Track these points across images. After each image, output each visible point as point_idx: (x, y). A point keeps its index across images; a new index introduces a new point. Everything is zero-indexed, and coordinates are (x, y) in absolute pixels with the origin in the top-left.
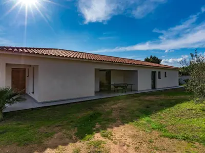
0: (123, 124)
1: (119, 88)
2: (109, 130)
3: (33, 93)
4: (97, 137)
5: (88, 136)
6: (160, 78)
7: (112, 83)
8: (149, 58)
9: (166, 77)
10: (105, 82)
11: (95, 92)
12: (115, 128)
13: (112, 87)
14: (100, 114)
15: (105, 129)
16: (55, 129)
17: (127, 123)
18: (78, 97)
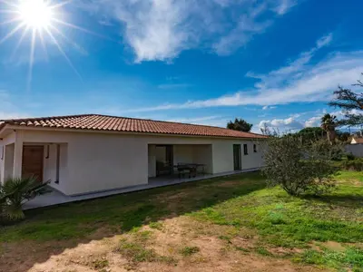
0: (178, 215)
1: (186, 171)
2: (160, 222)
3: (57, 182)
4: (146, 228)
5: (135, 229)
6: (246, 153)
7: (175, 164)
8: (233, 122)
9: (255, 151)
10: (165, 162)
11: (149, 178)
12: (167, 220)
13: (175, 169)
14: (152, 207)
15: (156, 221)
16: (96, 225)
17: (183, 214)
18: (123, 186)
